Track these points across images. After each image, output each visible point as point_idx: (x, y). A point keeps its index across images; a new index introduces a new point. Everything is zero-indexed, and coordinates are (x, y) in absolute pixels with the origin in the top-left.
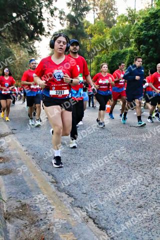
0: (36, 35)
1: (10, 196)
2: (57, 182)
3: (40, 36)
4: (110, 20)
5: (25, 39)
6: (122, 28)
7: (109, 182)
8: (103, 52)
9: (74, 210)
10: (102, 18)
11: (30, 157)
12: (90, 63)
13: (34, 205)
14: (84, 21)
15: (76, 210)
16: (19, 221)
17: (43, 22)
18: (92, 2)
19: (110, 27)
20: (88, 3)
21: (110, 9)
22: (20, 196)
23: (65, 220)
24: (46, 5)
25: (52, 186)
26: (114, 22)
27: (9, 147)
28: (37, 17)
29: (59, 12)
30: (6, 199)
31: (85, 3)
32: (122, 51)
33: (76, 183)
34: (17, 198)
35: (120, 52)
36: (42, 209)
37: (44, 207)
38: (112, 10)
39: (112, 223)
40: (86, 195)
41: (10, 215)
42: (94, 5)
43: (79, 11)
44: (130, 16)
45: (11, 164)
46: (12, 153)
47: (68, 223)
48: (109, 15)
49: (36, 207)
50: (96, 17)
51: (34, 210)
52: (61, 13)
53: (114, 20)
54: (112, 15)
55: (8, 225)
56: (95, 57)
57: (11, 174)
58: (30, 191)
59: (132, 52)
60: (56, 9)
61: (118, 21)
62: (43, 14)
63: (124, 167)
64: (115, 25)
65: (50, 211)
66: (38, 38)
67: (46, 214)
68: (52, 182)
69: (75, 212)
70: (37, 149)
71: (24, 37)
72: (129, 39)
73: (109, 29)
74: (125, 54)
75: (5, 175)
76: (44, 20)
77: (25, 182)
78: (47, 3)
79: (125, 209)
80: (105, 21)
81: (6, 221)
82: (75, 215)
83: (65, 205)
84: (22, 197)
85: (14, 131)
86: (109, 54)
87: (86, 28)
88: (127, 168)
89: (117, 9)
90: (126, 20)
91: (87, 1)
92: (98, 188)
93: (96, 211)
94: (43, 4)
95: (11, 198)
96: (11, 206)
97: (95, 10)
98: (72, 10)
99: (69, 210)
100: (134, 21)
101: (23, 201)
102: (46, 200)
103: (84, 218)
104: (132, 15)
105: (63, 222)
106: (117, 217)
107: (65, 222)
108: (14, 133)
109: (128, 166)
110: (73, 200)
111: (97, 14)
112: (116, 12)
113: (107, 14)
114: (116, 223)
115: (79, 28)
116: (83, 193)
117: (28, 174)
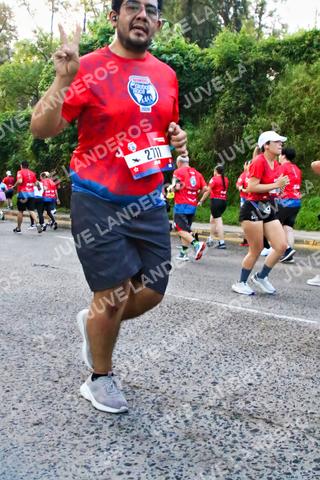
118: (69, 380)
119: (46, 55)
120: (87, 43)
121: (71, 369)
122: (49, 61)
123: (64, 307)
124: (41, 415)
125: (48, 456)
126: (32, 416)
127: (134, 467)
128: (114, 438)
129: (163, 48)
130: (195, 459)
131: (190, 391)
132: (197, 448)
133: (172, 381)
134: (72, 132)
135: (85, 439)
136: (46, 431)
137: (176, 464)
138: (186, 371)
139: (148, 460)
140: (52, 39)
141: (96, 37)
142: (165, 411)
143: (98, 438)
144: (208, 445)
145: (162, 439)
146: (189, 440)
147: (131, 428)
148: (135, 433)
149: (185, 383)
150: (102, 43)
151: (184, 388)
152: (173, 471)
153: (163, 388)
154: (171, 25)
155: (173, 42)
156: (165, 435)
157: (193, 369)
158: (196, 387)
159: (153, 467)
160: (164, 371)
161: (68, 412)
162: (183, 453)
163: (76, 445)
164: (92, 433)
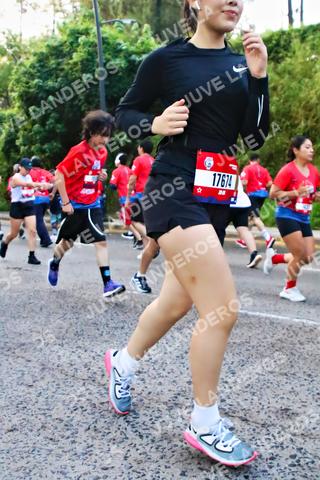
118: (42, 384)
119: (15, 56)
120: (56, 44)
121: (45, 372)
122: (19, 62)
123: (38, 310)
124: (16, 421)
125: (23, 463)
126: (6, 422)
127: (111, 471)
128: (90, 442)
129: (132, 48)
130: (173, 460)
131: (166, 391)
132: (174, 449)
133: (147, 381)
134: (44, 133)
135: (60, 444)
136: (20, 437)
137: (153, 466)
138: (161, 371)
139: (125, 462)
140: (21, 40)
141: (65, 38)
142: (141, 412)
143: (73, 442)
144: (185, 446)
145: (138, 441)
146: (165, 442)
147: (107, 431)
148: (111, 436)
149: (160, 384)
150: (71, 43)
151: (159, 388)
152: (150, 473)
153: (138, 389)
154: (140, 26)
155: (143, 43)
156: (141, 437)
157: (168, 369)
158: (171, 387)
159: (130, 470)
160: (139, 372)
161: (42, 417)
162: (159, 454)
163: (51, 451)
164: (68, 438)
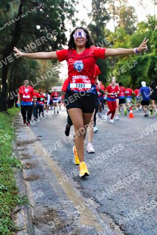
0: (59, 45)
1: (38, 201)
2: (82, 188)
3: (63, 46)
4: (131, 28)
5: (49, 49)
6: (142, 35)
7: (134, 188)
8: (124, 59)
9: (100, 216)
10: (122, 26)
11: (56, 163)
12: (112, 70)
13: (60, 211)
14: (105, 29)
15: (102, 216)
16: (46, 226)
17: (65, 33)
18: (112, 11)
19: (131, 34)
20: (109, 12)
21: (130, 17)
22: (47, 201)
23: (91, 226)
24: (68, 17)
25: (78, 192)
26: (134, 29)
27: (36, 154)
28: (60, 28)
29: (80, 23)
30: (33, 205)
31: (105, 13)
32: (143, 57)
33: (101, 189)
34: (44, 204)
35: (141, 58)
36: (69, 214)
37: (71, 213)
38: (132, 17)
39: (139, 230)
40: (111, 201)
41: (38, 220)
42: (114, 14)
43: (100, 21)
44: (150, 22)
45: (37, 170)
46: (39, 159)
47: (94, 229)
48: (129, 23)
49: (62, 212)
50: (116, 26)
51: (61, 216)
52: (83, 23)
53: (134, 27)
54: (132, 23)
55: (37, 230)
56: (117, 64)
57: (38, 179)
58: (57, 197)
59: (153, 58)
60: (77, 20)
61: (138, 28)
62: (65, 25)
63: (149, 172)
64: (136, 32)
65: (76, 217)
66: (61, 48)
67: (73, 219)
68: (78, 188)
69: (101, 218)
70: (62, 156)
71: (48, 47)
72: (149, 45)
73: (129, 36)
74: (146, 59)
75: (32, 180)
76: (66, 30)
77: (52, 188)
78: (68, 14)
79: (152, 215)
80: (126, 28)
81: (34, 226)
82: (102, 221)
83: (91, 211)
84: (49, 203)
85: (40, 138)
86: (130, 60)
87: (107, 36)
88: (152, 173)
89: (136, 16)
90: (146, 26)
91: (107, 10)
92: (124, 194)
93: (121, 217)
94: (65, 16)
95: (39, 204)
96: (38, 211)
97: (115, 18)
98: (93, 20)
99: (95, 216)
100: (154, 27)
101: (50, 207)
102: (72, 205)
103: (110, 224)
104: (153, 22)
105: (90, 228)
106: (144, 224)
107: (92, 228)
108: (39, 140)
109: (153, 171)
110: (99, 205)
111: (117, 22)
112: (136, 19)
113: (127, 22)
114: (143, 230)
115: (100, 37)
116: (109, 199)
117: (54, 180)
